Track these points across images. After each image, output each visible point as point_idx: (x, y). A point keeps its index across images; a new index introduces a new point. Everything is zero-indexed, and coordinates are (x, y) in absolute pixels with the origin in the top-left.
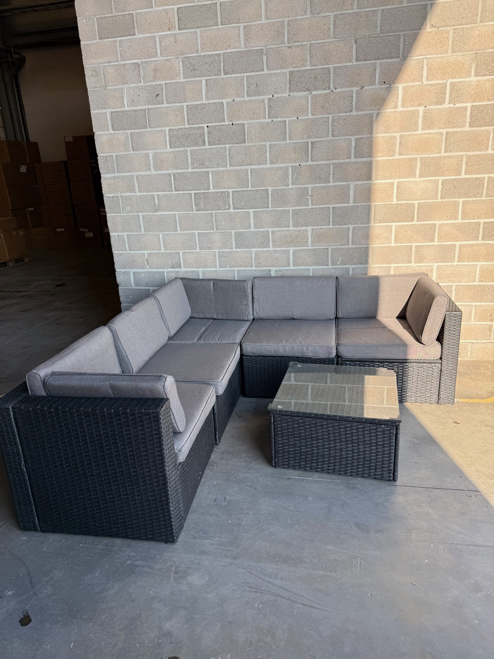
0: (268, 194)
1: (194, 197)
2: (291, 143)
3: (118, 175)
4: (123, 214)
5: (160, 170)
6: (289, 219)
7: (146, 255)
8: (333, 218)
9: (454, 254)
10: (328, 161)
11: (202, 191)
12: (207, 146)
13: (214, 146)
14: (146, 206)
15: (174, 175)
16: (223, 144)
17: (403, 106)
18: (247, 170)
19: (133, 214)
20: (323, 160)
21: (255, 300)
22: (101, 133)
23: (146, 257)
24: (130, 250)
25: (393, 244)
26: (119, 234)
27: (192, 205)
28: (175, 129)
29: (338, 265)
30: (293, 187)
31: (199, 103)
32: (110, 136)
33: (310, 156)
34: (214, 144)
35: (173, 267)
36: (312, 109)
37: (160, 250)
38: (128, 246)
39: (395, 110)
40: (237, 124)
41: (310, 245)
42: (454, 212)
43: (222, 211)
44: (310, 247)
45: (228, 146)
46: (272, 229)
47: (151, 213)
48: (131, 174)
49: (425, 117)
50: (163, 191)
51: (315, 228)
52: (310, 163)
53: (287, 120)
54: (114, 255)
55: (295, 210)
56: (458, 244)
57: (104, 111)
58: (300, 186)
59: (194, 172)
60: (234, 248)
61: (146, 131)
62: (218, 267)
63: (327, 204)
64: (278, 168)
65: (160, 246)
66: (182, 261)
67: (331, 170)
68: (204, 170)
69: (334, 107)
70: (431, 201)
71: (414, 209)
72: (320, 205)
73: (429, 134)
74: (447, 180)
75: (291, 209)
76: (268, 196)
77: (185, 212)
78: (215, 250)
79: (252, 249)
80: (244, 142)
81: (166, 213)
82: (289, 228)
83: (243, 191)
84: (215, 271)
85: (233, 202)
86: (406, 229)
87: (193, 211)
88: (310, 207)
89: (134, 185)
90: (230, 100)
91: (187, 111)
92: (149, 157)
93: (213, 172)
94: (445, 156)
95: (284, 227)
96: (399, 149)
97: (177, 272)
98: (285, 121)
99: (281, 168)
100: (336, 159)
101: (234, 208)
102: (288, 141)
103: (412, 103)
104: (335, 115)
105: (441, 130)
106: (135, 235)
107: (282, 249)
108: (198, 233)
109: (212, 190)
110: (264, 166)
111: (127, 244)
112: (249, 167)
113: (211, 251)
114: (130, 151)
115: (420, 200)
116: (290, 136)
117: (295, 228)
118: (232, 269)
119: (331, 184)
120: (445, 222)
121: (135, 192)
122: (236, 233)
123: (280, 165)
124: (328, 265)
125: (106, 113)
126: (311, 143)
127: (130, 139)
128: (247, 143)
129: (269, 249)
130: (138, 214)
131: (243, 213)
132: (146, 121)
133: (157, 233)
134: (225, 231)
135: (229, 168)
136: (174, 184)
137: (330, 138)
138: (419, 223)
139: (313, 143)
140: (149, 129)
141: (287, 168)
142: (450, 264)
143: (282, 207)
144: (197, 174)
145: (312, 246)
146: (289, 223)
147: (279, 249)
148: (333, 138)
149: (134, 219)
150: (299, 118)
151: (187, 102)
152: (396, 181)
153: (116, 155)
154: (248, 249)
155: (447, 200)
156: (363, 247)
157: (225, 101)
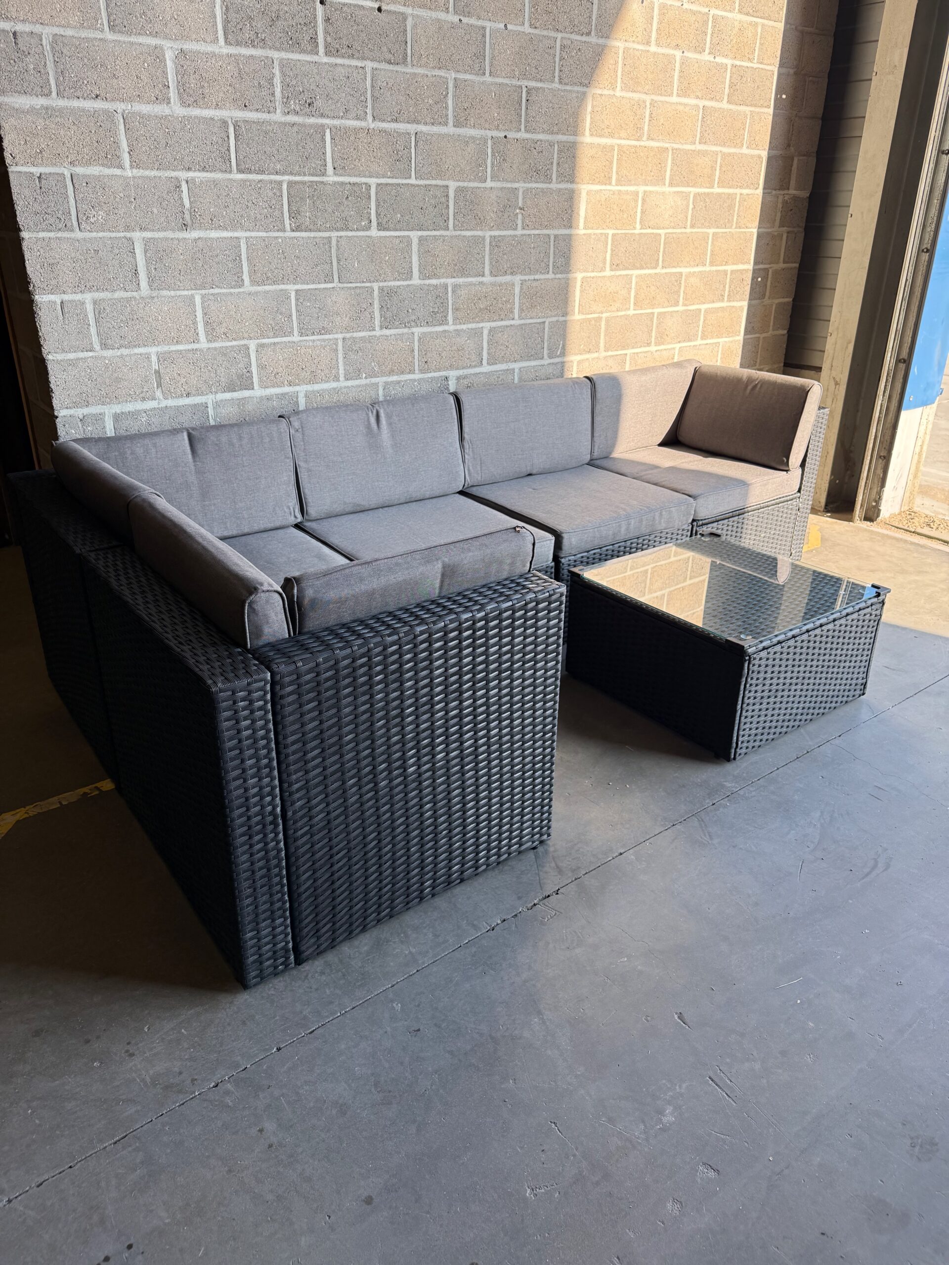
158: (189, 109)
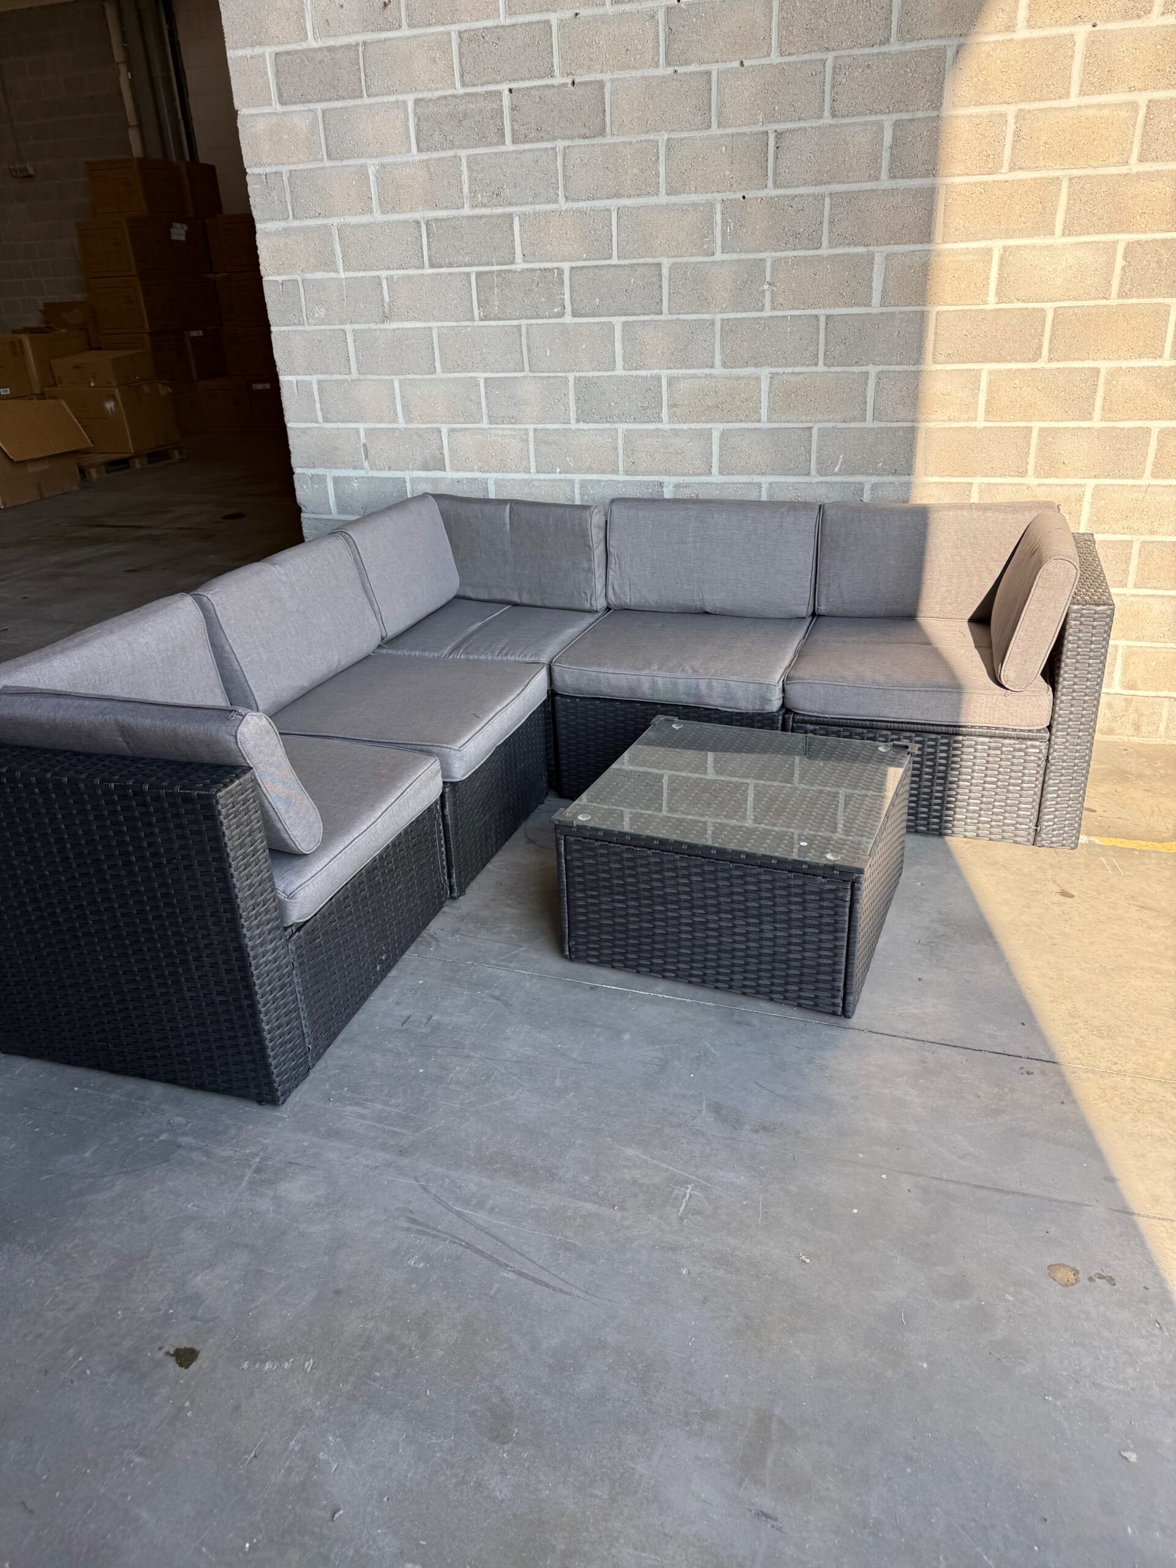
0: (660, 275)
1: (477, 283)
2: (722, 136)
3: (296, 224)
4: (307, 328)
5: (393, 210)
6: (713, 344)
7: (362, 434)
8: (826, 344)
9: (1145, 456)
10: (818, 188)
11: (495, 268)
12: (509, 146)
13: (528, 146)
14: (362, 306)
15: (427, 223)
16: (548, 140)
17: (1030, 26)
18: (609, 210)
19: (332, 327)
20: (806, 184)
21: (612, 560)
22: (252, 111)
23: (363, 440)
24: (326, 420)
25: (980, 423)
26: (300, 378)
27: (471, 303)
28: (431, 100)
29: (836, 474)
30: (726, 257)
31: (489, 23)
32: (274, 120)
33: (770, 174)
34: (526, 139)
35: (425, 468)
36: (780, 37)
37: (395, 420)
38: (322, 409)
39: (1009, 37)
40: (585, 83)
41: (764, 417)
42: (1152, 335)
43: (545, 321)
44: (764, 425)
45: (560, 144)
46: (670, 372)
47: (373, 326)
48: (326, 221)
49: (1089, 54)
50: (401, 267)
51: (780, 370)
52: (771, 192)
53: (714, 68)
54: (290, 433)
55: (728, 320)
56: (1156, 426)
57: (258, 50)
58: (743, 256)
59: (477, 216)
60: (573, 421)
61: (359, 106)
62: (533, 470)
63: (811, 307)
64: (688, 205)
65: (395, 410)
66: (446, 451)
67: (826, 213)
68: (500, 210)
69: (841, 29)
70: (1092, 303)
71: (1043, 326)
72: (794, 308)
73: (1100, 106)
74: (1139, 242)
75: (718, 317)
76: (661, 281)
77: (455, 324)
78: (527, 426)
79: (617, 426)
80: (602, 132)
81: (408, 325)
82: (714, 371)
83: (596, 267)
84: (525, 480)
85: (571, 297)
86: (1017, 381)
87: (472, 319)
88: (767, 313)
89: (333, 252)
90: (569, 14)
91: (460, 47)
92: (368, 177)
93: (523, 216)
94: (1138, 174)
95: (700, 368)
96: (1013, 154)
97: (434, 481)
98: (709, 73)
99: (695, 206)
100: (839, 182)
101: (575, 314)
102: (715, 130)
103: (1058, 14)
104: (843, 53)
105: (1134, 96)
106: (336, 381)
107: (693, 426)
108: (486, 379)
109: (520, 265)
110: (652, 200)
111: (318, 405)
112: (613, 204)
113: (517, 426)
114: (322, 160)
115: (1060, 300)
116: (720, 114)
117: (727, 372)
118: (568, 476)
119: (824, 251)
120: (1125, 364)
121: (336, 271)
122: (578, 380)
123: (694, 198)
124: (808, 474)
125: (263, 55)
126: (774, 134)
127: (321, 126)
128: (609, 137)
129: (660, 426)
130: (342, 327)
131: (597, 328)
132: (359, 78)
133: (386, 377)
134: (552, 374)
135: (563, 204)
136: (429, 249)
137: (827, 120)
138: (1054, 365)
139: (779, 135)
140: (367, 101)
141: (711, 205)
142: (1130, 482)
143: (694, 313)
144: (484, 220)
145: (770, 420)
146: (713, 357)
147: (685, 426)
148: (833, 122)
149: (333, 341)
150: (746, 63)
151: (460, 21)
152: (997, 246)
153: (291, 171)
154: (608, 426)
155: (1134, 301)
156: (902, 428)
157: (553, 18)
158: (387, 216)
